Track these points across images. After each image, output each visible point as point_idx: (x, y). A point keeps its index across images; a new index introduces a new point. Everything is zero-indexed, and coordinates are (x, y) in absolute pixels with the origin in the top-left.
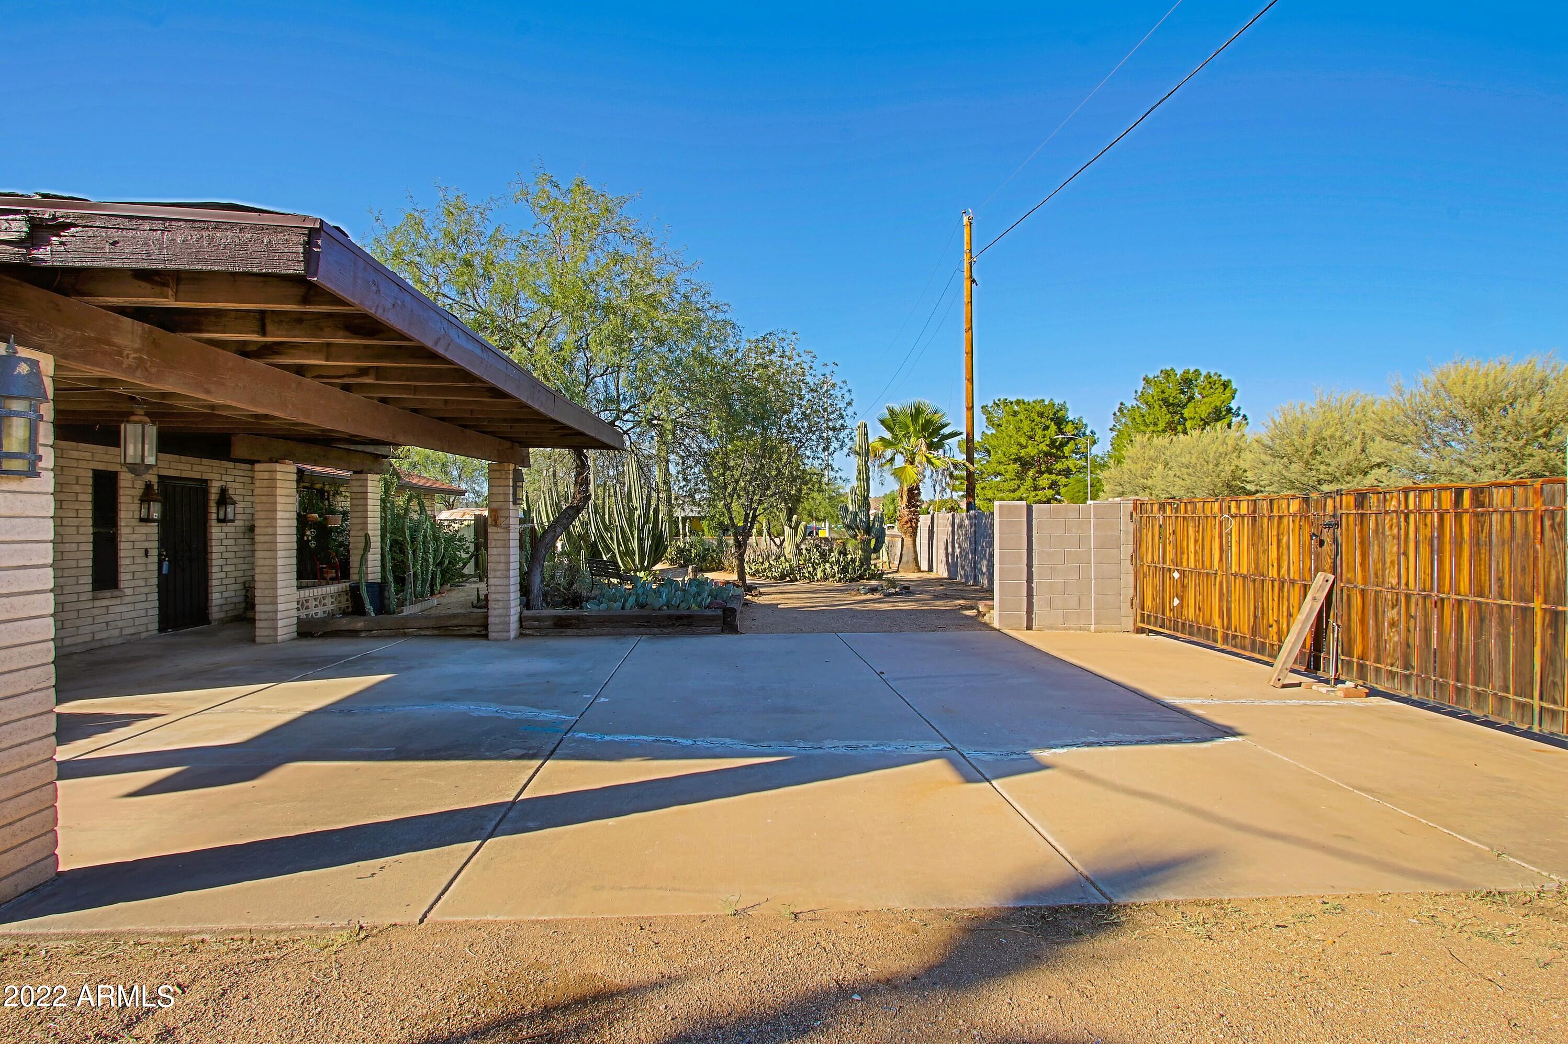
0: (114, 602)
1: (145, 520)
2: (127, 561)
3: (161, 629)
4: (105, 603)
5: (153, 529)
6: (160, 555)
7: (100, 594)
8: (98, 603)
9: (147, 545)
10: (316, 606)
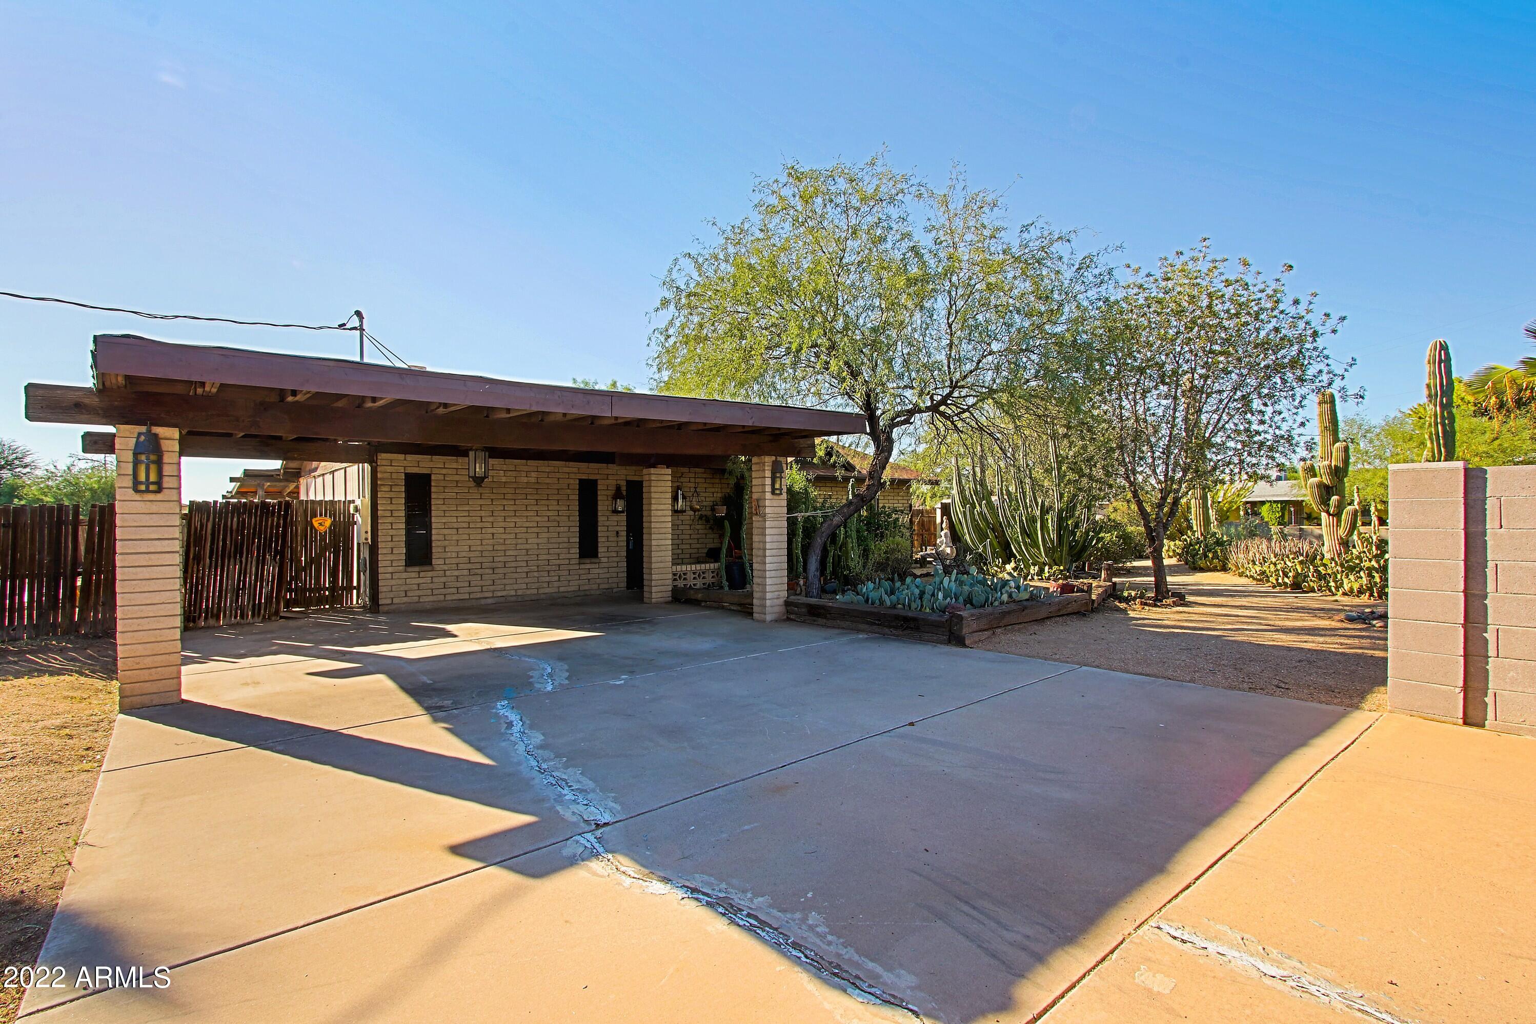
0: (593, 566)
1: (615, 512)
2: (603, 539)
3: (628, 587)
4: (588, 566)
5: (623, 517)
6: (628, 536)
7: (583, 561)
8: (582, 566)
9: (617, 528)
10: (694, 578)
